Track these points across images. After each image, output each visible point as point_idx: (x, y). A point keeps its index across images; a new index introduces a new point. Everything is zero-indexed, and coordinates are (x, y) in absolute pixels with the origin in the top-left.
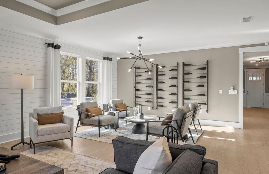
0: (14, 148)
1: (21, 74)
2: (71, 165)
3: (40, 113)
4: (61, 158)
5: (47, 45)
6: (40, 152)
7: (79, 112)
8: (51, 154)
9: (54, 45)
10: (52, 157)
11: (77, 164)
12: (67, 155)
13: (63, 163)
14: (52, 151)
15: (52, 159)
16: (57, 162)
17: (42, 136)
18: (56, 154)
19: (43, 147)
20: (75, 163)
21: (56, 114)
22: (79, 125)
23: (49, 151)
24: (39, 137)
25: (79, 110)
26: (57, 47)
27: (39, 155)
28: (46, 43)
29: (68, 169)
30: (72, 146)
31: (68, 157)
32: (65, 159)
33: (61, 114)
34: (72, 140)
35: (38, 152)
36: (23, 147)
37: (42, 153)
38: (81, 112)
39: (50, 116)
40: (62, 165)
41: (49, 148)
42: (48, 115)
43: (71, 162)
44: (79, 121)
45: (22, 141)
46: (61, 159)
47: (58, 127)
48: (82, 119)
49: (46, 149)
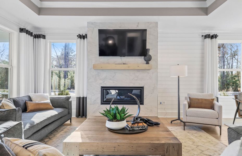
0: (173, 122)
1: (178, 65)
2: (208, 150)
3: (191, 97)
4: (204, 140)
5: (204, 37)
6: (189, 130)
7: (237, 102)
8: (196, 135)
9: (210, 36)
10: (196, 137)
11: (215, 151)
12: (210, 140)
13: (201, 145)
14: (198, 133)
15: (195, 139)
16: (197, 142)
17: (190, 117)
18: (200, 136)
19: (193, 128)
20: (213, 150)
21: (206, 100)
22: (237, 116)
23: (196, 132)
24: (187, 117)
25: (237, 100)
26: (214, 37)
27: (186, 132)
28: (202, 36)
29: (203, 151)
30: (221, 134)
31: (210, 142)
32: (205, 143)
33: (211, 101)
34: (221, 128)
35: (187, 130)
36: (181, 124)
37: (190, 131)
38: (239, 103)
39: (200, 101)
40: (199, 146)
41: (198, 130)
42: (198, 99)
43: (210, 147)
44: (237, 111)
45: (179, 119)
46: (202, 141)
47: (205, 112)
48: (241, 110)
49: (195, 129)
